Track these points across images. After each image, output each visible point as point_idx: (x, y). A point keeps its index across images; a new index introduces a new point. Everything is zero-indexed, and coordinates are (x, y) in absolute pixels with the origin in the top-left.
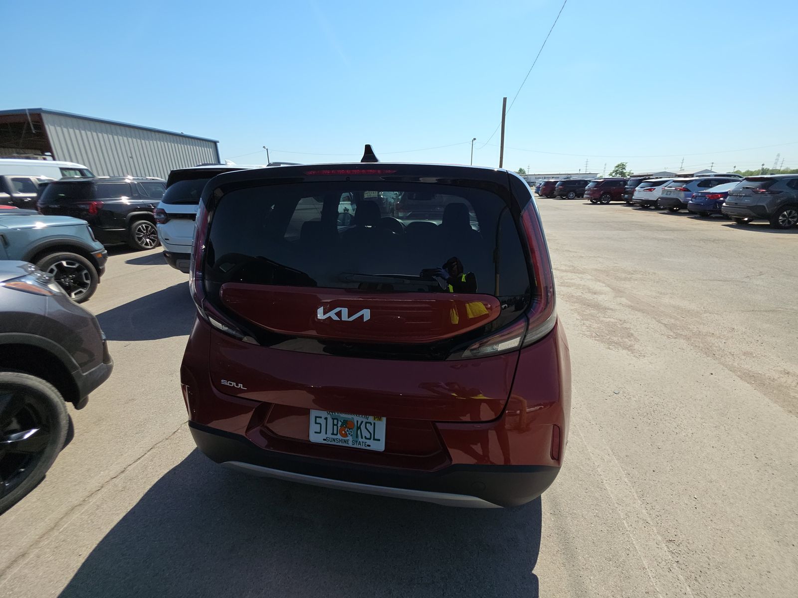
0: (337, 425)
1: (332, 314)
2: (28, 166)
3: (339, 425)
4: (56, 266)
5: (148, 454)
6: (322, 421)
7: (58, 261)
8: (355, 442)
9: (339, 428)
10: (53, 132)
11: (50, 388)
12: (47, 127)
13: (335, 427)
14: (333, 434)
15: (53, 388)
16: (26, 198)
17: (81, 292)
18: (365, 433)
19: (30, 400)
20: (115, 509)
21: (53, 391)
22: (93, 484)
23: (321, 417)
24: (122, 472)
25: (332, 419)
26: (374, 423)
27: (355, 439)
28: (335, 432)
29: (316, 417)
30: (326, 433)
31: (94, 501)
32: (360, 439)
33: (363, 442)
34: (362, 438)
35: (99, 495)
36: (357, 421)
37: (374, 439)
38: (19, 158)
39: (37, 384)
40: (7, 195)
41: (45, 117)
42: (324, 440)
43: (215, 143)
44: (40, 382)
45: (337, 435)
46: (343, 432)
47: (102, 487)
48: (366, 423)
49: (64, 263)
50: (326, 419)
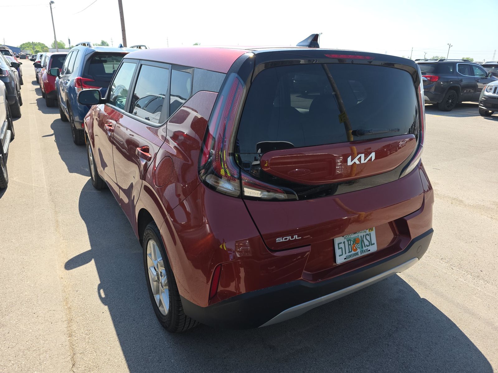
0: (351, 245)
1: (355, 161)
6: (342, 246)
8: (362, 251)
9: (352, 246)
13: (350, 246)
18: (366, 243)
23: (341, 243)
25: (347, 241)
26: (370, 234)
27: (362, 249)
28: (350, 251)
29: (338, 244)
30: (346, 254)
32: (364, 249)
33: (366, 250)
34: (365, 247)
36: (361, 236)
37: (371, 244)
42: (345, 259)
46: (355, 248)
48: (366, 235)
50: (344, 242)
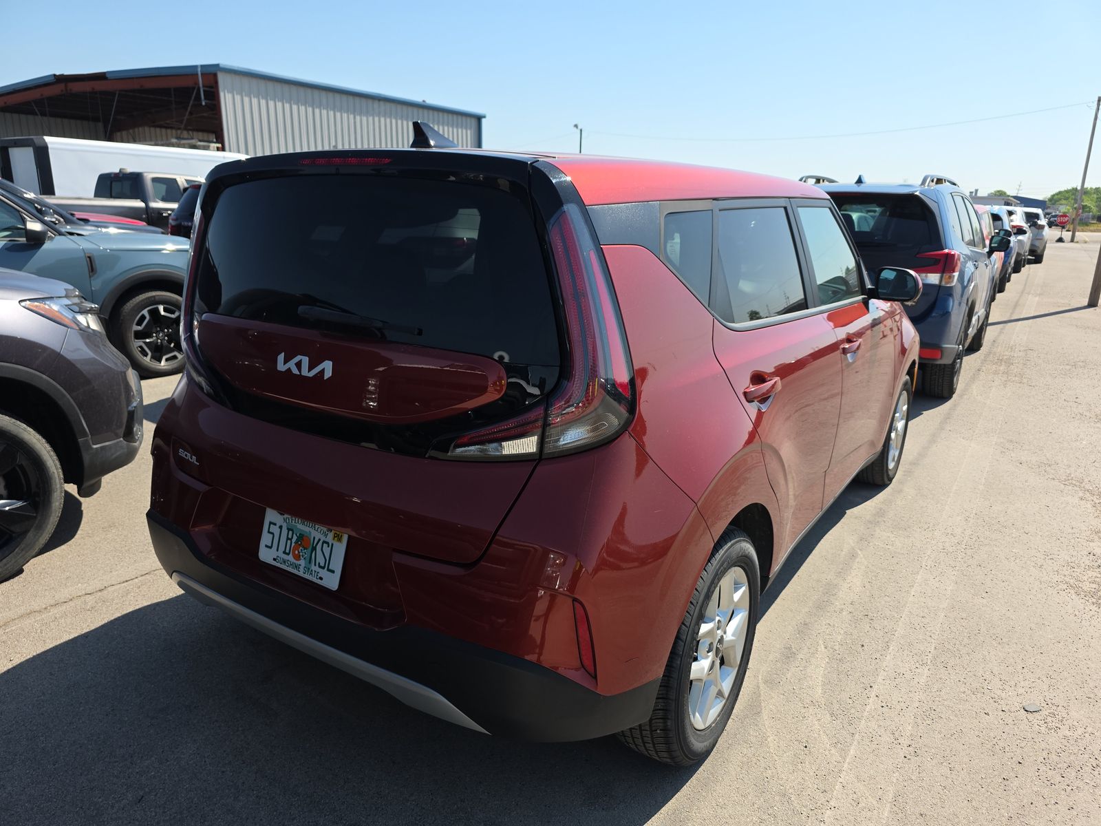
0: (291, 539)
1: (291, 365)
2: (184, 159)
3: (294, 540)
4: (150, 312)
5: (140, 579)
6: (276, 530)
7: (155, 304)
8: (307, 569)
9: (293, 544)
10: (230, 104)
11: (48, 452)
12: (222, 95)
13: (289, 541)
14: (284, 552)
15: (52, 453)
16: (167, 210)
17: (175, 357)
18: (320, 559)
19: (21, 460)
20: (70, 627)
21: (51, 456)
22: (64, 594)
23: (275, 524)
24: (100, 590)
25: (288, 529)
26: (332, 545)
27: (308, 566)
28: (287, 551)
29: (271, 523)
30: (277, 550)
31: (56, 611)
32: (313, 568)
33: (315, 571)
34: (315, 565)
35: (64, 607)
36: (314, 538)
37: (328, 570)
38: (179, 146)
39: (34, 441)
40: (142, 205)
41: (222, 79)
42: (274, 559)
43: (479, 119)
44: (38, 440)
45: (288, 554)
46: (297, 552)
47: (71, 600)
48: (324, 542)
49: (161, 308)
50: (281, 527)
